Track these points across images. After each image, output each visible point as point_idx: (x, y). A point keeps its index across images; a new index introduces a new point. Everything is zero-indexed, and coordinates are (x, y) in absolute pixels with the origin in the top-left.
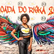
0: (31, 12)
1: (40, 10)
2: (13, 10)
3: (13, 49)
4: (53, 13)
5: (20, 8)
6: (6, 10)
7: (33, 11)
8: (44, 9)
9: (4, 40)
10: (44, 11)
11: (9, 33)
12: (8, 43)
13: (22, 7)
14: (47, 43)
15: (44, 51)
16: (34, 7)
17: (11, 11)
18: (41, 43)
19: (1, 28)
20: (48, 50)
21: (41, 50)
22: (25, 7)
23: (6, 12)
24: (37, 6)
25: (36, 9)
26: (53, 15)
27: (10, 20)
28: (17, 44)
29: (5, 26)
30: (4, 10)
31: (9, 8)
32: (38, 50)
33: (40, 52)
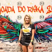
0: (30, 11)
2: (13, 10)
3: (14, 47)
4: (51, 12)
5: (19, 8)
6: (6, 10)
9: (5, 38)
10: (42, 10)
11: (10, 32)
13: (21, 7)
15: (43, 48)
17: (11, 11)
19: (2, 27)
21: (40, 48)
22: (24, 7)
23: (6, 12)
24: (35, 6)
26: (51, 14)
28: (17, 42)
29: (6, 25)
30: (5, 10)
31: (9, 8)
32: (37, 48)
33: (39, 49)
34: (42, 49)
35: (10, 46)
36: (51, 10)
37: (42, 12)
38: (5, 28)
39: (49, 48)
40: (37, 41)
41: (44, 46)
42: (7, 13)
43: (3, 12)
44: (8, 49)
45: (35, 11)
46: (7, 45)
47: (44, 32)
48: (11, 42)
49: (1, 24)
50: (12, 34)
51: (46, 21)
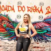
1: (38, 9)
2: (13, 9)
3: (12, 45)
4: (50, 13)
5: (19, 7)
6: (6, 9)
7: (31, 10)
8: (41, 9)
9: (4, 36)
11: (9, 30)
12: (7, 39)
13: (21, 7)
14: (44, 41)
15: (41, 48)
16: (32, 7)
17: (11, 10)
18: (38, 41)
19: (1, 25)
20: (44, 47)
21: (38, 47)
22: (24, 6)
24: (35, 6)
25: (34, 8)
26: (50, 15)
27: (10, 18)
28: (15, 40)
31: (9, 7)
32: (35, 47)
33: (37, 49)
34: (39, 49)
35: (8, 44)
36: (50, 11)
37: (41, 12)
38: (4, 26)
39: (46, 48)
40: (35, 41)
41: (42, 46)
42: (7, 12)
43: (3, 10)
44: (6, 47)
45: (34, 11)
46: (5, 43)
47: (42, 32)
48: (10, 40)
49: (1, 22)
50: (11, 32)
51: (45, 22)
